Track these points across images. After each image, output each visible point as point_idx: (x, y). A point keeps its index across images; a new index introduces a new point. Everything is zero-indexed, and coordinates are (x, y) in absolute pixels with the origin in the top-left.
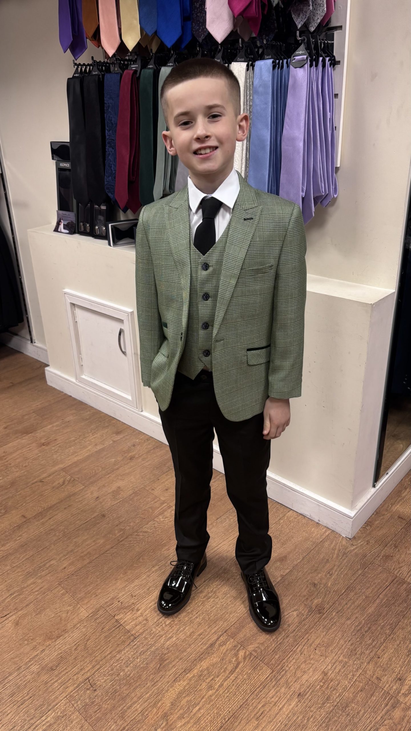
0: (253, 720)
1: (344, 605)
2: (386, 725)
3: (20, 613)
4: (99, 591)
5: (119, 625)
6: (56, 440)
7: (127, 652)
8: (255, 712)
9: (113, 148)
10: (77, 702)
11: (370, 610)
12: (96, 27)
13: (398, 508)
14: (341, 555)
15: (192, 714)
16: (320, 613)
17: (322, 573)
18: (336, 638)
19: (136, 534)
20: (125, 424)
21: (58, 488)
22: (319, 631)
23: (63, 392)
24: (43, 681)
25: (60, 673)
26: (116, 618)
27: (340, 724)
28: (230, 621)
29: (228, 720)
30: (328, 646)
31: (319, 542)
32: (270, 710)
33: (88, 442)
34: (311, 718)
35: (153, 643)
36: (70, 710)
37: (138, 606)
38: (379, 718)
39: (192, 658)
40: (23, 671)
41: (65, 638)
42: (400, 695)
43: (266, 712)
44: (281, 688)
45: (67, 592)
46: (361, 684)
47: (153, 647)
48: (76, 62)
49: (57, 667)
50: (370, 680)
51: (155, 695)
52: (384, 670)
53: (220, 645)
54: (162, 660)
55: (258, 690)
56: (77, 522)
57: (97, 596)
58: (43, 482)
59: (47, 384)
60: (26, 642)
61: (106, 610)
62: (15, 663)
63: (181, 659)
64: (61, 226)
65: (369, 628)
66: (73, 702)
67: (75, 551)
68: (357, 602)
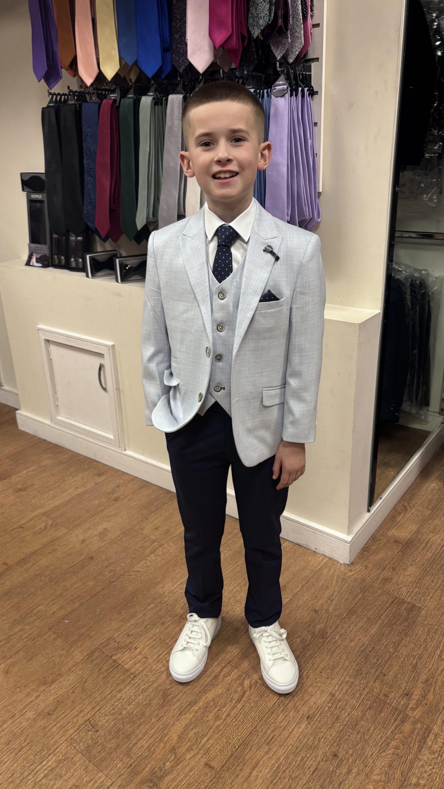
0: (264, 745)
1: (347, 628)
2: (396, 739)
3: (9, 661)
4: (93, 633)
5: (117, 664)
6: (33, 485)
7: (128, 690)
8: (265, 738)
9: (92, 177)
10: (79, 744)
11: (373, 631)
12: (73, 57)
13: (394, 532)
14: (340, 580)
15: (201, 745)
16: (323, 638)
17: (322, 599)
18: (341, 660)
19: (128, 574)
20: (107, 465)
21: (40, 533)
22: (324, 655)
23: (36, 436)
24: (41, 727)
25: (58, 717)
26: (114, 658)
27: (351, 742)
28: (233, 652)
29: (238, 747)
30: (334, 668)
31: (317, 570)
32: (280, 734)
33: (69, 485)
34: (322, 739)
35: (155, 679)
36: (73, 752)
37: (135, 645)
38: (390, 734)
39: (197, 691)
40: (18, 719)
41: (61, 682)
42: (408, 709)
43: (276, 737)
44: (289, 712)
45: (59, 637)
46: (369, 702)
47: (155, 684)
48: (50, 91)
49: (54, 711)
50: (378, 698)
51: (161, 730)
52: (391, 687)
53: (225, 676)
54: (165, 695)
55: (266, 716)
56: (64, 566)
57: (91, 638)
58: (23, 527)
59: (19, 430)
60: (18, 690)
61: (102, 651)
62: (8, 711)
63: (185, 693)
64: (34, 260)
65: (373, 648)
66: (74, 745)
67: (64, 595)
68: (360, 624)
